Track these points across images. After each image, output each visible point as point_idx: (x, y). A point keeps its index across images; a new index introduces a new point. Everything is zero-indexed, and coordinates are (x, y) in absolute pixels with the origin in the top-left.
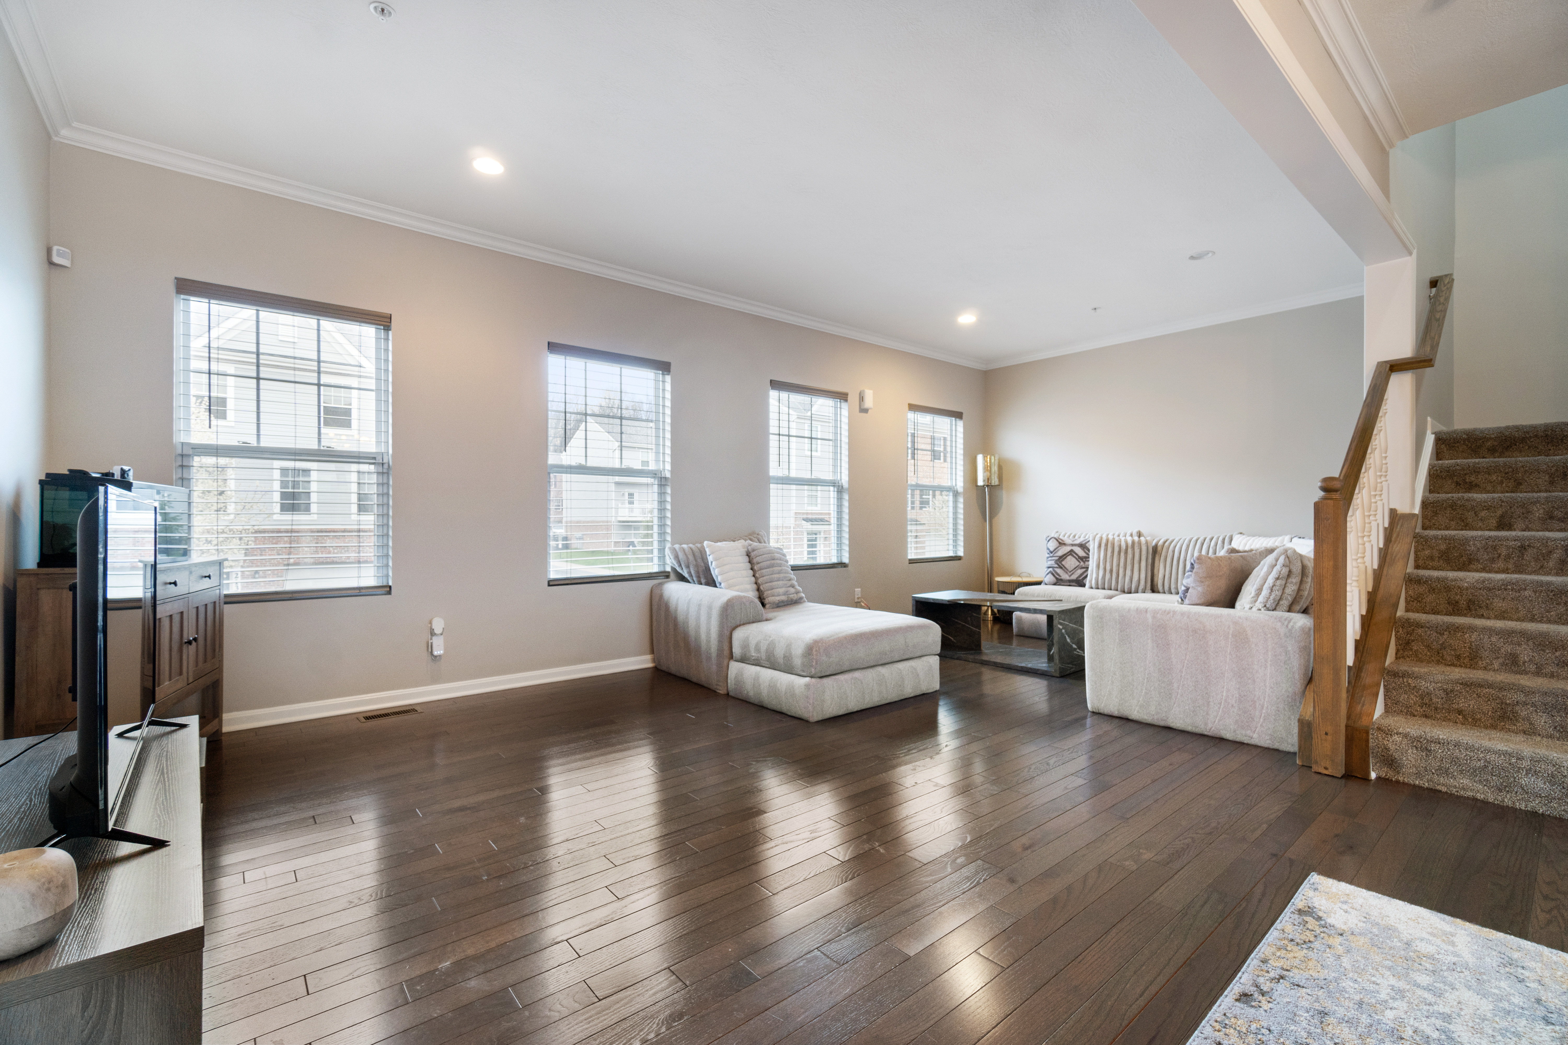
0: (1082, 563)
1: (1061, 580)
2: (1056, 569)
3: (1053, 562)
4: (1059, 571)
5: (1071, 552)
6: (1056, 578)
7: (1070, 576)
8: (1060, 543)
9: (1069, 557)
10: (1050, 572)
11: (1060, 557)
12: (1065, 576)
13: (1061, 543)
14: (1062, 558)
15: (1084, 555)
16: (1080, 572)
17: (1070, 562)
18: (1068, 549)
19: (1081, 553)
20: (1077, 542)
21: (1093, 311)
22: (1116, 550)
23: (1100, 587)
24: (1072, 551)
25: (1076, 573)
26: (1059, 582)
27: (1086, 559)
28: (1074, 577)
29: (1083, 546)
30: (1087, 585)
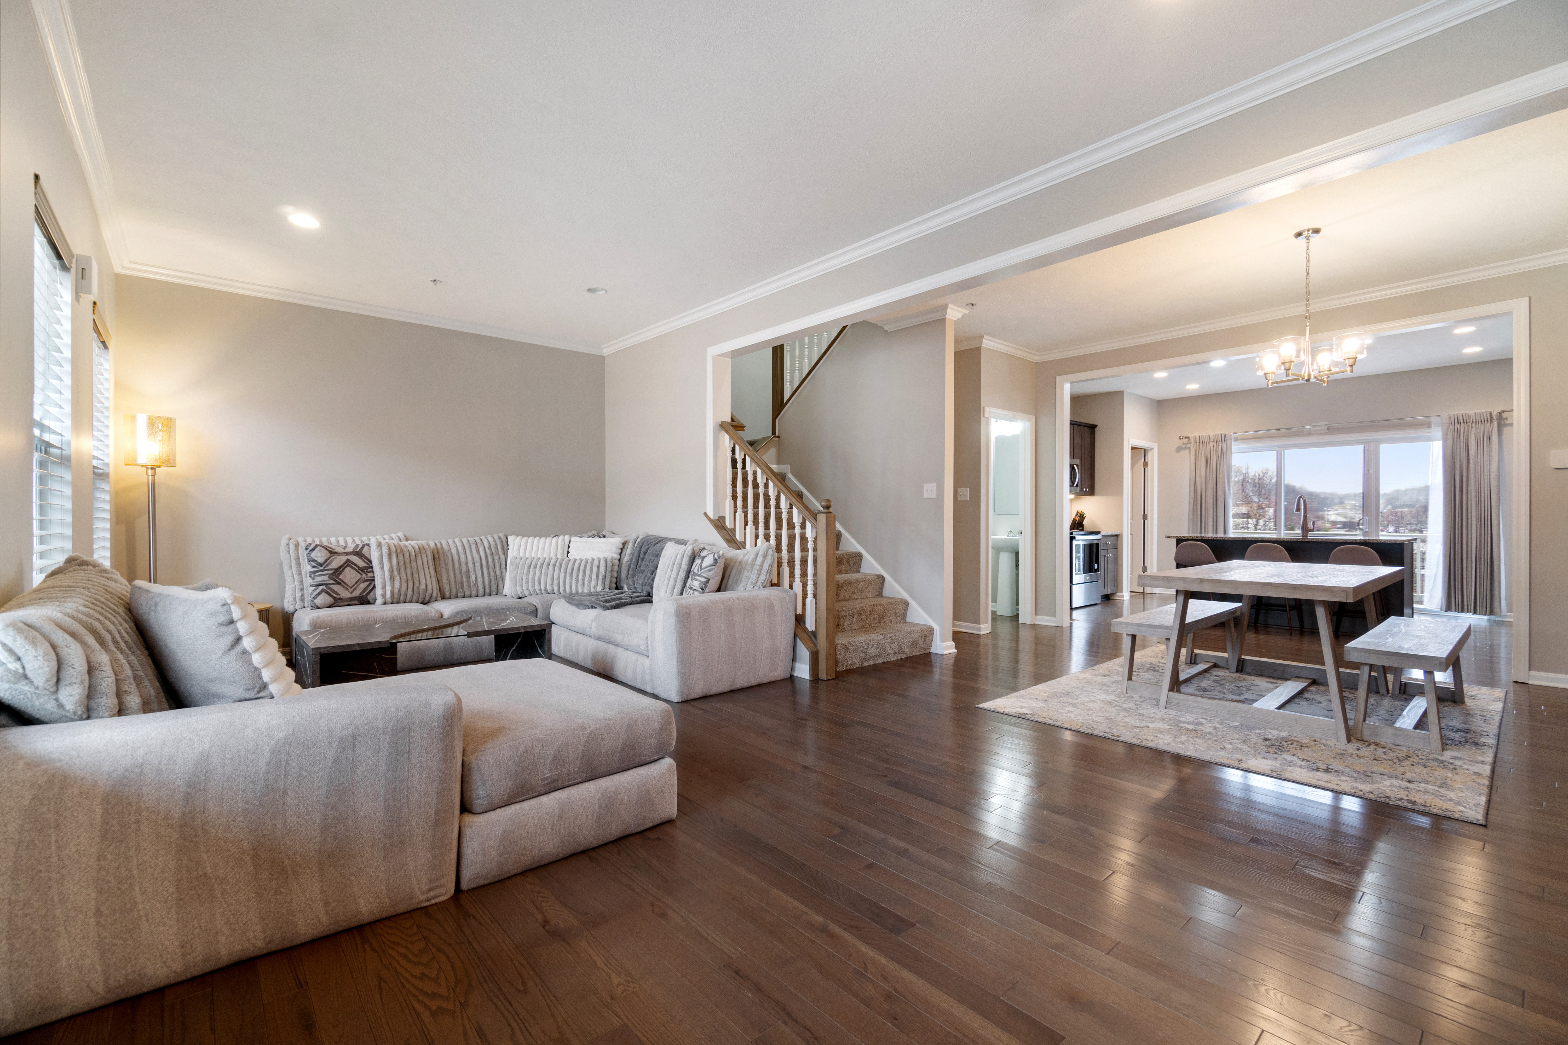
0: (364, 575)
1: (340, 599)
2: (330, 586)
3: (326, 578)
4: (336, 588)
5: (348, 563)
6: (334, 598)
7: (351, 593)
8: (330, 552)
9: (347, 569)
10: (323, 591)
11: (336, 570)
12: (345, 594)
13: (332, 553)
14: (339, 571)
15: (364, 565)
16: (363, 586)
17: (350, 575)
18: (344, 558)
19: (361, 563)
20: (350, 549)
21: (432, 283)
22: (407, 556)
23: (395, 601)
24: (348, 561)
25: (358, 588)
26: (337, 602)
27: (369, 568)
28: (356, 593)
29: (358, 553)
30: (379, 601)
